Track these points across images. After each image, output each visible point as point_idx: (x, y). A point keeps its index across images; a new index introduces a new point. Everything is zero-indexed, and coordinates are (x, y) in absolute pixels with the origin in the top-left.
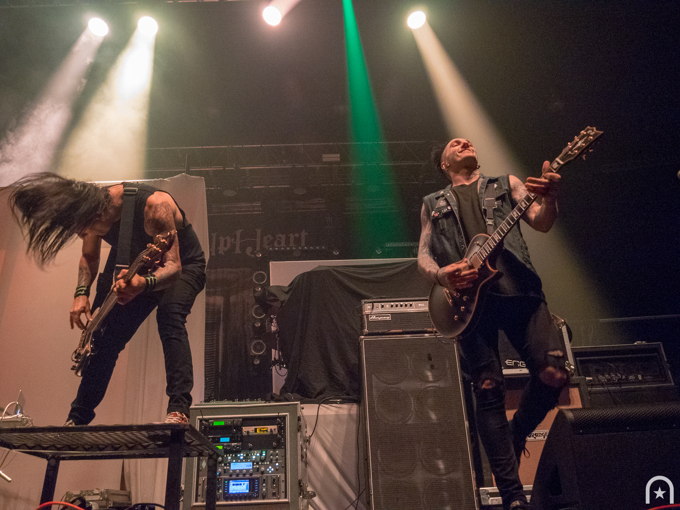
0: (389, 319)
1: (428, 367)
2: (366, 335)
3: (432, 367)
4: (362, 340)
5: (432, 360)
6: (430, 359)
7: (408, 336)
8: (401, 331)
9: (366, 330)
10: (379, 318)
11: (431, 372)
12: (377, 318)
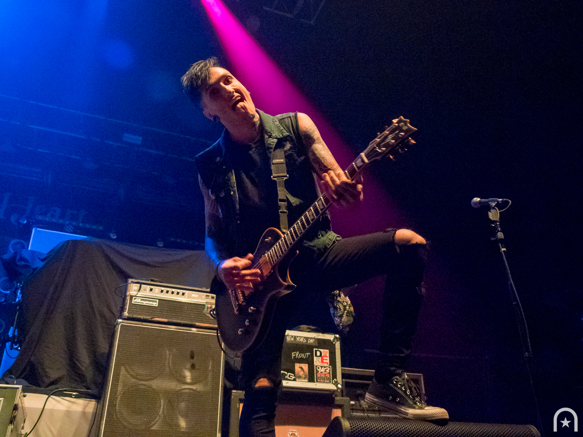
0: (156, 305)
1: (188, 366)
2: (125, 319)
3: (193, 367)
4: (118, 324)
5: (195, 359)
6: (192, 357)
7: (173, 328)
8: (165, 320)
9: (126, 314)
10: (144, 302)
11: (191, 372)
12: (142, 302)
